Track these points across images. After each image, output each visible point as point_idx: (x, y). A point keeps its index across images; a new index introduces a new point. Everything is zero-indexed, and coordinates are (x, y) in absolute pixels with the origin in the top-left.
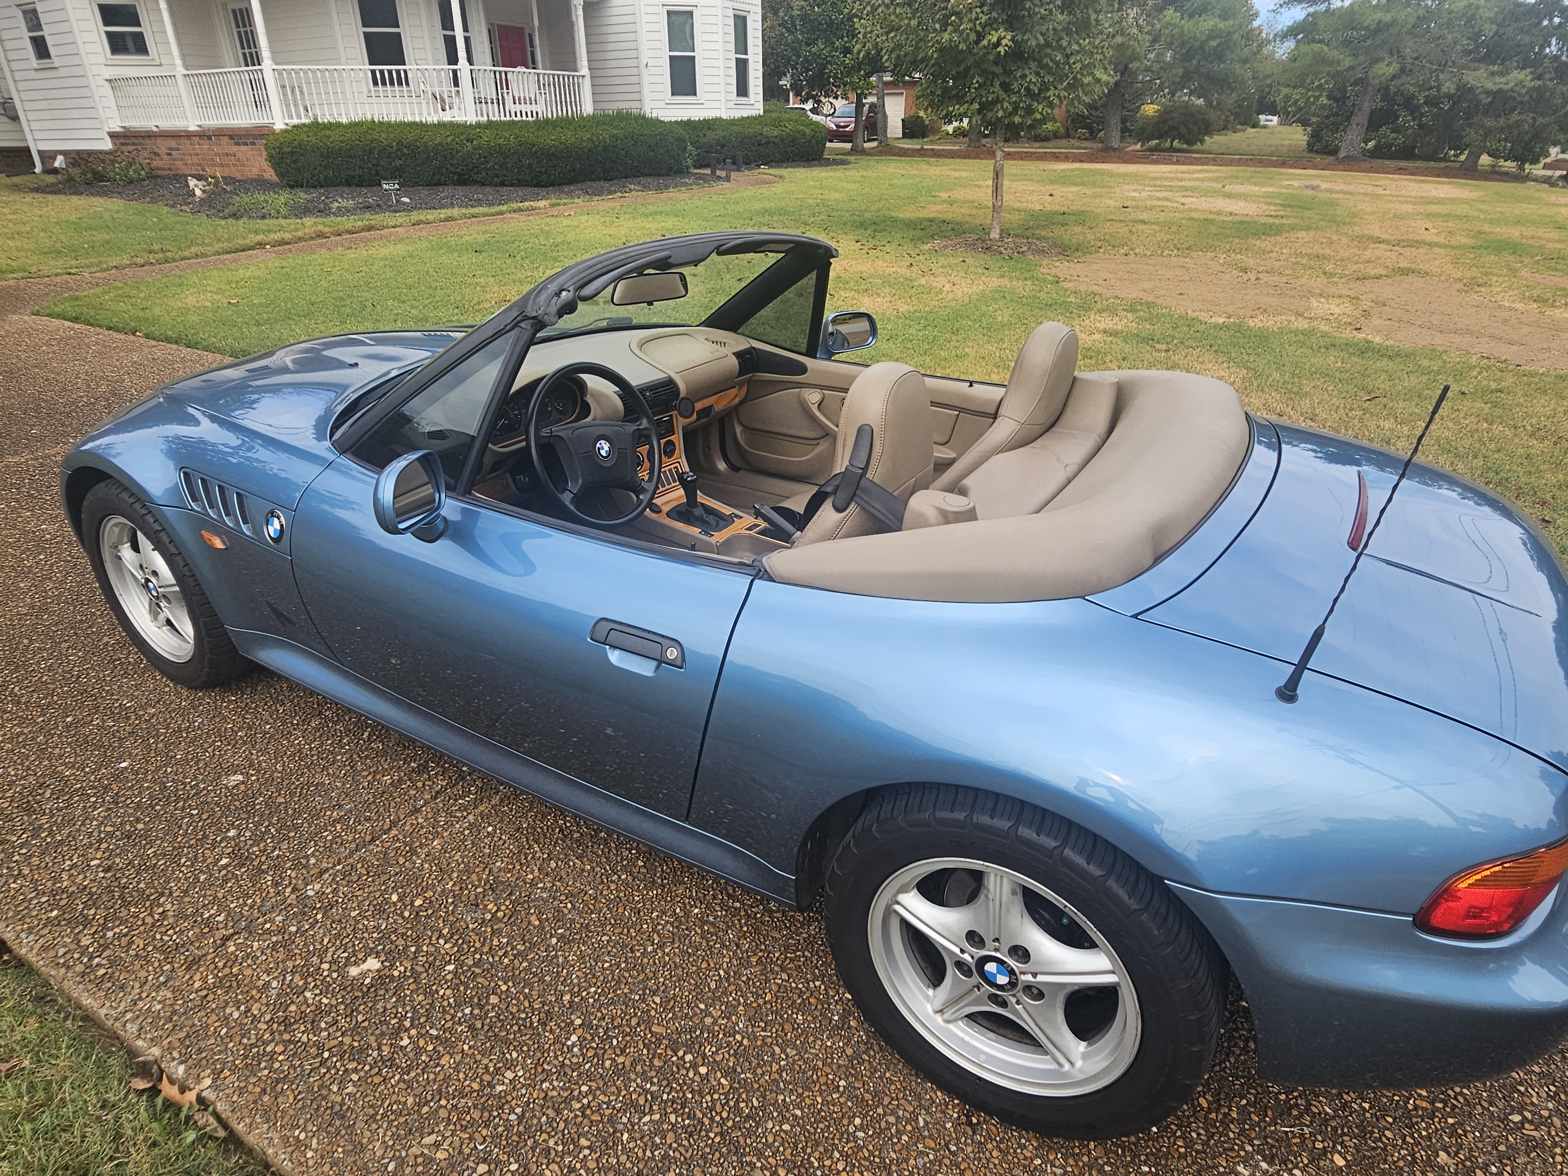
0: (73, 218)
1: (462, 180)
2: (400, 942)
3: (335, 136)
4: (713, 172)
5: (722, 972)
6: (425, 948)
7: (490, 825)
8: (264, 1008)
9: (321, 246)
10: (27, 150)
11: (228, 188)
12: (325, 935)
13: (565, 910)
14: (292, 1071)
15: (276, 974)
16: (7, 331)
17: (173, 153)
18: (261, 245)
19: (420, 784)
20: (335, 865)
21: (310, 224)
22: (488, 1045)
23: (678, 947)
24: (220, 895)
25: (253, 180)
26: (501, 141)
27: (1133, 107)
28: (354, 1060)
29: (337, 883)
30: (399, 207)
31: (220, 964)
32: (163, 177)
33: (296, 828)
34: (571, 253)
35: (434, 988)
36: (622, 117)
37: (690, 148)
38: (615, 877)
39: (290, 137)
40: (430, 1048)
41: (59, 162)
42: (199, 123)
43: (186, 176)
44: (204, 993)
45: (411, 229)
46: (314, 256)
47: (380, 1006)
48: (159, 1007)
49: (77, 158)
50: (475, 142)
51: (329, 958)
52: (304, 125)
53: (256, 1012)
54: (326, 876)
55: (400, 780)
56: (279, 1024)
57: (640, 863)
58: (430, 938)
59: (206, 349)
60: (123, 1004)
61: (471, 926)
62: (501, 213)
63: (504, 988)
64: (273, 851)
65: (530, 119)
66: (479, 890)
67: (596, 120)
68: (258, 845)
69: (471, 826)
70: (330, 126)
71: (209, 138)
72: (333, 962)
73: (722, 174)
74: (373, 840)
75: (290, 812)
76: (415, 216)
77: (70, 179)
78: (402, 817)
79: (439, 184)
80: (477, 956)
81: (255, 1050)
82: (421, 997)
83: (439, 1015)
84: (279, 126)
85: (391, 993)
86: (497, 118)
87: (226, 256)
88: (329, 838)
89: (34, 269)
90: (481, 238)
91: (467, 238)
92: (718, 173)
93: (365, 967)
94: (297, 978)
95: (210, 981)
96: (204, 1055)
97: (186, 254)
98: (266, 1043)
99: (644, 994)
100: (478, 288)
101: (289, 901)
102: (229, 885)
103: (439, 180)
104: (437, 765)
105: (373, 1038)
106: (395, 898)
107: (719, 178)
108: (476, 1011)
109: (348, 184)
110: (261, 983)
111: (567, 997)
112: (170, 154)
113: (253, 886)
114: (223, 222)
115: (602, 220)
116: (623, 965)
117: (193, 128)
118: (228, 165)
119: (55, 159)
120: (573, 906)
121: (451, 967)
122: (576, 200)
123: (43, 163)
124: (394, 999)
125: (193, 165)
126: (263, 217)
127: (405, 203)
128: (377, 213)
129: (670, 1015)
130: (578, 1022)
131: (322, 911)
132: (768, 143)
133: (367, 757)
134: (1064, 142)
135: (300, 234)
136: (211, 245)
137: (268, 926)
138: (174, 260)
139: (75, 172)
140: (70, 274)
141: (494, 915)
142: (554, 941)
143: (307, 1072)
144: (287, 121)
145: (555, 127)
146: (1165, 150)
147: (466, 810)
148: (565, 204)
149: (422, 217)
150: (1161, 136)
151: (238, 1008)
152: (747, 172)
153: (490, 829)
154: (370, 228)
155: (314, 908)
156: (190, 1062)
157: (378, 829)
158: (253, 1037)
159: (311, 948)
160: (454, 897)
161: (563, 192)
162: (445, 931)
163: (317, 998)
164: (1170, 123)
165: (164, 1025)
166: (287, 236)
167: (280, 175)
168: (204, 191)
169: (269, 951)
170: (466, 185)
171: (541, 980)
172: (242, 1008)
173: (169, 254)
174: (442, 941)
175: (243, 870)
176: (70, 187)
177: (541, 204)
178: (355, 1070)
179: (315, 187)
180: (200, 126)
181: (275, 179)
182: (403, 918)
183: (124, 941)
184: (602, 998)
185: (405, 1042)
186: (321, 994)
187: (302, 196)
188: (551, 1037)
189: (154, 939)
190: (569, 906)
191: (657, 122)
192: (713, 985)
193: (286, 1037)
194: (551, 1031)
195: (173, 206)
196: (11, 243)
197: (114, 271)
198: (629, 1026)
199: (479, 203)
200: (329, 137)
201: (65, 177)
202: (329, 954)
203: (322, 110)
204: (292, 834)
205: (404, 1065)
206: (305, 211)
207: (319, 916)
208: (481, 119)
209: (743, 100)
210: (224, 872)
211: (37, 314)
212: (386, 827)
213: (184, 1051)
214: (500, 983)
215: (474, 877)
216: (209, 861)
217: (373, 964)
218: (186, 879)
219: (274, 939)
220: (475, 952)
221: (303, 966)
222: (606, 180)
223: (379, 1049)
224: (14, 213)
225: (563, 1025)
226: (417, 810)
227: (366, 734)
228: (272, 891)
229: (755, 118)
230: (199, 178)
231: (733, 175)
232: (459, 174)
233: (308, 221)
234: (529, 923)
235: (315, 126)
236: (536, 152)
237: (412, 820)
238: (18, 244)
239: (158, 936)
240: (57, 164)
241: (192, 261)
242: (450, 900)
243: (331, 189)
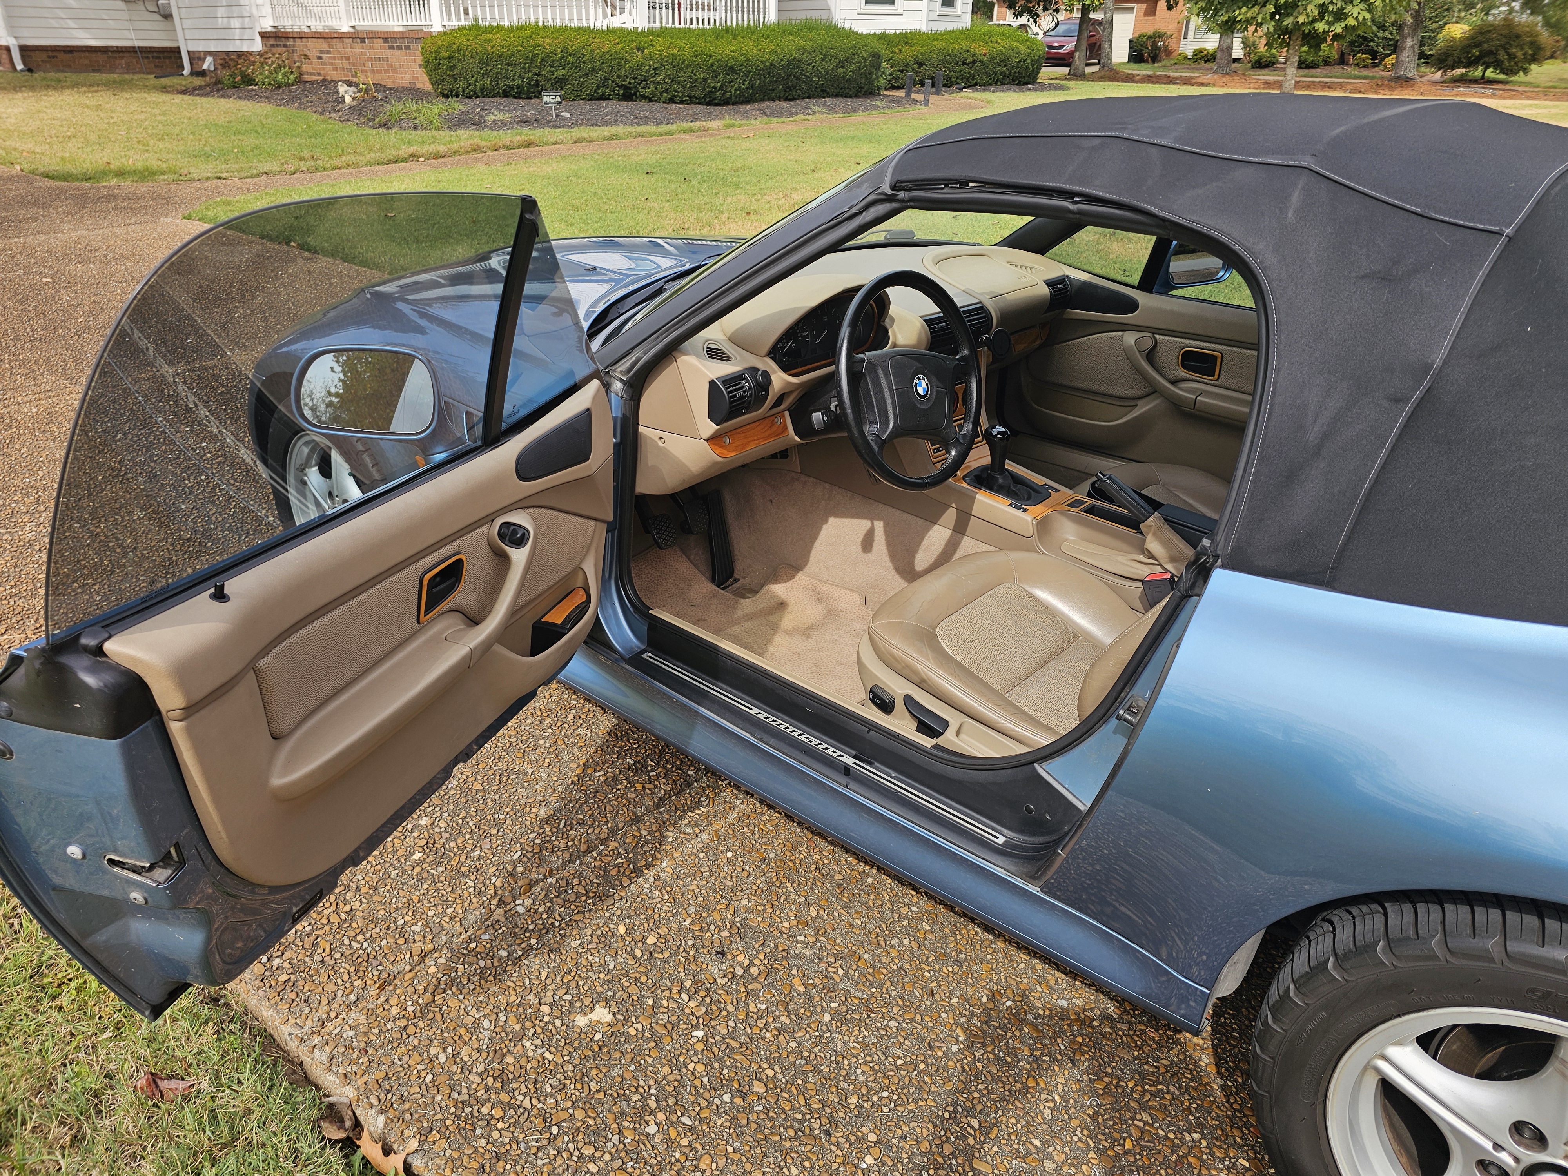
0: (222, 121)
1: (628, 95)
2: (634, 990)
3: (497, 39)
4: (908, 94)
5: (1057, 1098)
6: (665, 1003)
7: (728, 849)
8: (475, 1055)
9: (477, 160)
10: (177, 51)
11: (380, 96)
12: (542, 967)
13: (835, 976)
14: (515, 1147)
15: (487, 1011)
16: (160, 234)
17: (324, 56)
18: (414, 157)
19: (639, 786)
20: (545, 877)
21: (465, 137)
22: (758, 1150)
23: (993, 1051)
24: (415, 898)
25: (405, 89)
26: (676, 51)
27: (1434, 26)
28: (589, 1144)
29: (551, 901)
30: (557, 123)
31: (420, 988)
32: (312, 83)
33: (496, 823)
34: (754, 180)
35: (681, 1059)
36: (810, 26)
37: (884, 64)
38: (895, 941)
39: (448, 40)
40: (684, 1142)
41: (208, 64)
42: (353, 24)
43: (337, 82)
44: (403, 1023)
45: (574, 147)
46: (471, 171)
47: (615, 1072)
48: (351, 1033)
49: (228, 60)
50: (646, 52)
51: (549, 1000)
52: (464, 28)
53: (466, 1059)
54: (537, 889)
55: (615, 778)
56: (495, 1079)
57: (926, 926)
58: (670, 990)
59: (363, 264)
60: (309, 1023)
61: (719, 981)
62: (670, 133)
63: (770, 1073)
64: (473, 850)
65: (706, 26)
66: (725, 934)
67: (781, 30)
68: (455, 840)
69: (706, 848)
70: (489, 29)
71: (363, 40)
72: (554, 1005)
73: (920, 97)
74: (589, 851)
75: (490, 803)
76: (578, 132)
77: (218, 82)
78: (621, 825)
79: (603, 98)
80: (731, 1023)
81: (468, 1110)
82: (666, 1070)
83: (692, 1098)
84: (437, 28)
85: (628, 1057)
86: (670, 25)
87: (378, 168)
88: (538, 841)
89: (184, 171)
90: (652, 160)
91: (635, 158)
92: (913, 96)
93: (593, 1016)
94: (512, 1020)
95: (410, 1009)
96: (407, 1106)
97: (337, 162)
98: (481, 1103)
99: (955, 1112)
100: (652, 213)
101: (495, 917)
102: (425, 886)
103: (604, 93)
104: (658, 764)
105: (611, 1117)
106: (622, 930)
107: (916, 101)
108: (738, 1101)
109: (505, 95)
110: (469, 1020)
111: (853, 1100)
112: (320, 58)
113: (453, 891)
114: (374, 132)
115: (786, 144)
116: (922, 1066)
117: (345, 29)
118: (379, 71)
119: (204, 59)
120: (846, 973)
121: (699, 1034)
122: (753, 122)
123: (191, 64)
124: (633, 1067)
125: (343, 69)
126: (415, 128)
127: (565, 119)
128: (535, 128)
129: (995, 1149)
130: (872, 1137)
131: (536, 935)
132: (974, 62)
133: (573, 745)
134: (1337, 69)
135: (455, 146)
136: (362, 154)
137: (473, 945)
138: (325, 169)
139: (225, 74)
140: (220, 178)
141: (746, 970)
142: (827, 1017)
143: (534, 1150)
144: (446, 23)
145: (735, 36)
146: (1475, 81)
147: (697, 825)
148: (741, 126)
149: (586, 135)
150: (1471, 63)
151: (445, 1050)
152: (946, 96)
153: (730, 854)
154: (529, 144)
155: (527, 930)
156: (391, 1114)
157: (594, 837)
158: (465, 1091)
159: (527, 982)
160: (694, 938)
161: (738, 112)
162: (688, 984)
163: (539, 1051)
164: (1485, 46)
165: (358, 1058)
166: (442, 149)
167: (435, 83)
168: (354, 99)
169: (476, 978)
170: (632, 100)
171: (817, 1070)
172: (450, 1050)
173: (319, 162)
174: (685, 996)
175: (440, 869)
176: (218, 91)
177: (715, 124)
178: (593, 1159)
179: (470, 97)
180: (353, 27)
181: (428, 87)
182: (634, 957)
183: (308, 941)
184: (900, 1109)
185: (652, 1129)
186: (543, 1046)
187: (456, 106)
188: (839, 1152)
189: (342, 943)
190: (841, 972)
191: (851, 34)
192: (1048, 1114)
193: (504, 1097)
194: (838, 1145)
195: (321, 113)
196: (161, 145)
197: (264, 177)
198: (941, 1154)
199: (646, 120)
200: (490, 41)
201: (214, 80)
202: (550, 993)
203: (483, 12)
204: (494, 832)
205: (654, 1161)
206: (458, 123)
207: (533, 941)
208: (654, 25)
209: (948, 10)
210: (418, 869)
211: (189, 217)
212: (603, 836)
213: (382, 1097)
214: (765, 1066)
215: (716, 914)
216: (400, 853)
217: (602, 1014)
218: (374, 873)
219: (482, 963)
220: (728, 1018)
221: (519, 1005)
222: (786, 99)
223: (620, 1133)
224: (164, 114)
225: (853, 1138)
226: (637, 820)
227: (571, 717)
228: (475, 900)
229: (962, 32)
230: (350, 84)
231: (933, 98)
232: (625, 88)
233: (463, 133)
234: (792, 987)
235: (475, 28)
236: (712, 65)
237: (632, 831)
238: (168, 145)
239: (347, 942)
240: (205, 67)
241: (343, 171)
242: (690, 943)
243: (487, 100)
